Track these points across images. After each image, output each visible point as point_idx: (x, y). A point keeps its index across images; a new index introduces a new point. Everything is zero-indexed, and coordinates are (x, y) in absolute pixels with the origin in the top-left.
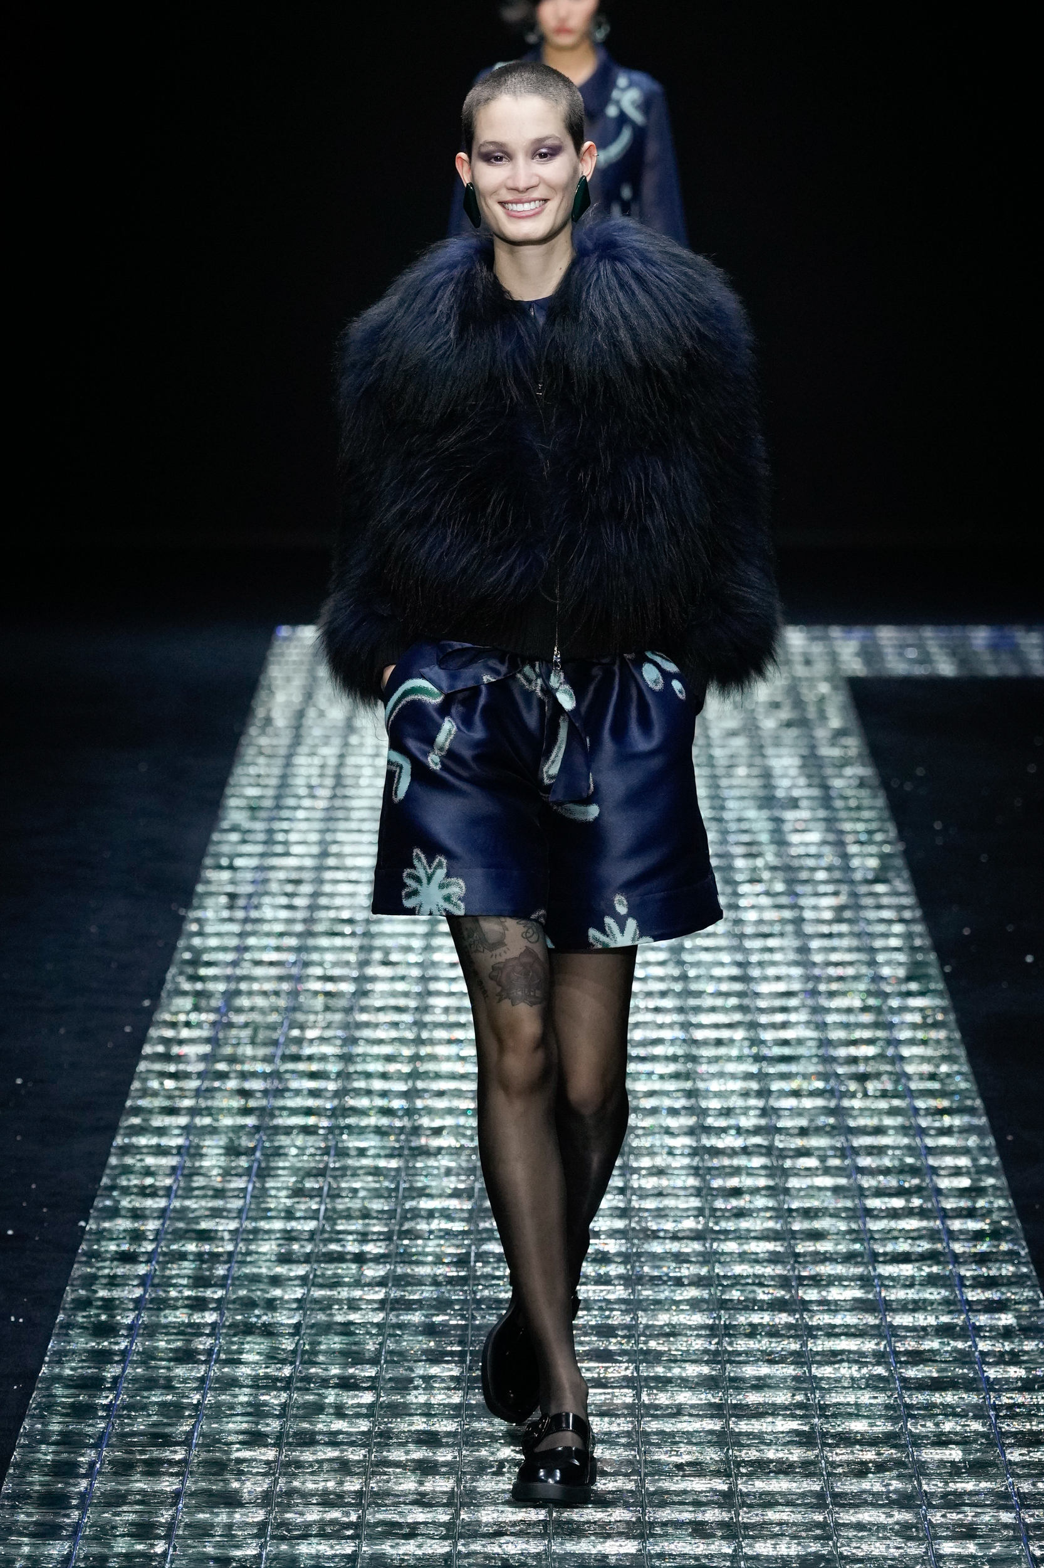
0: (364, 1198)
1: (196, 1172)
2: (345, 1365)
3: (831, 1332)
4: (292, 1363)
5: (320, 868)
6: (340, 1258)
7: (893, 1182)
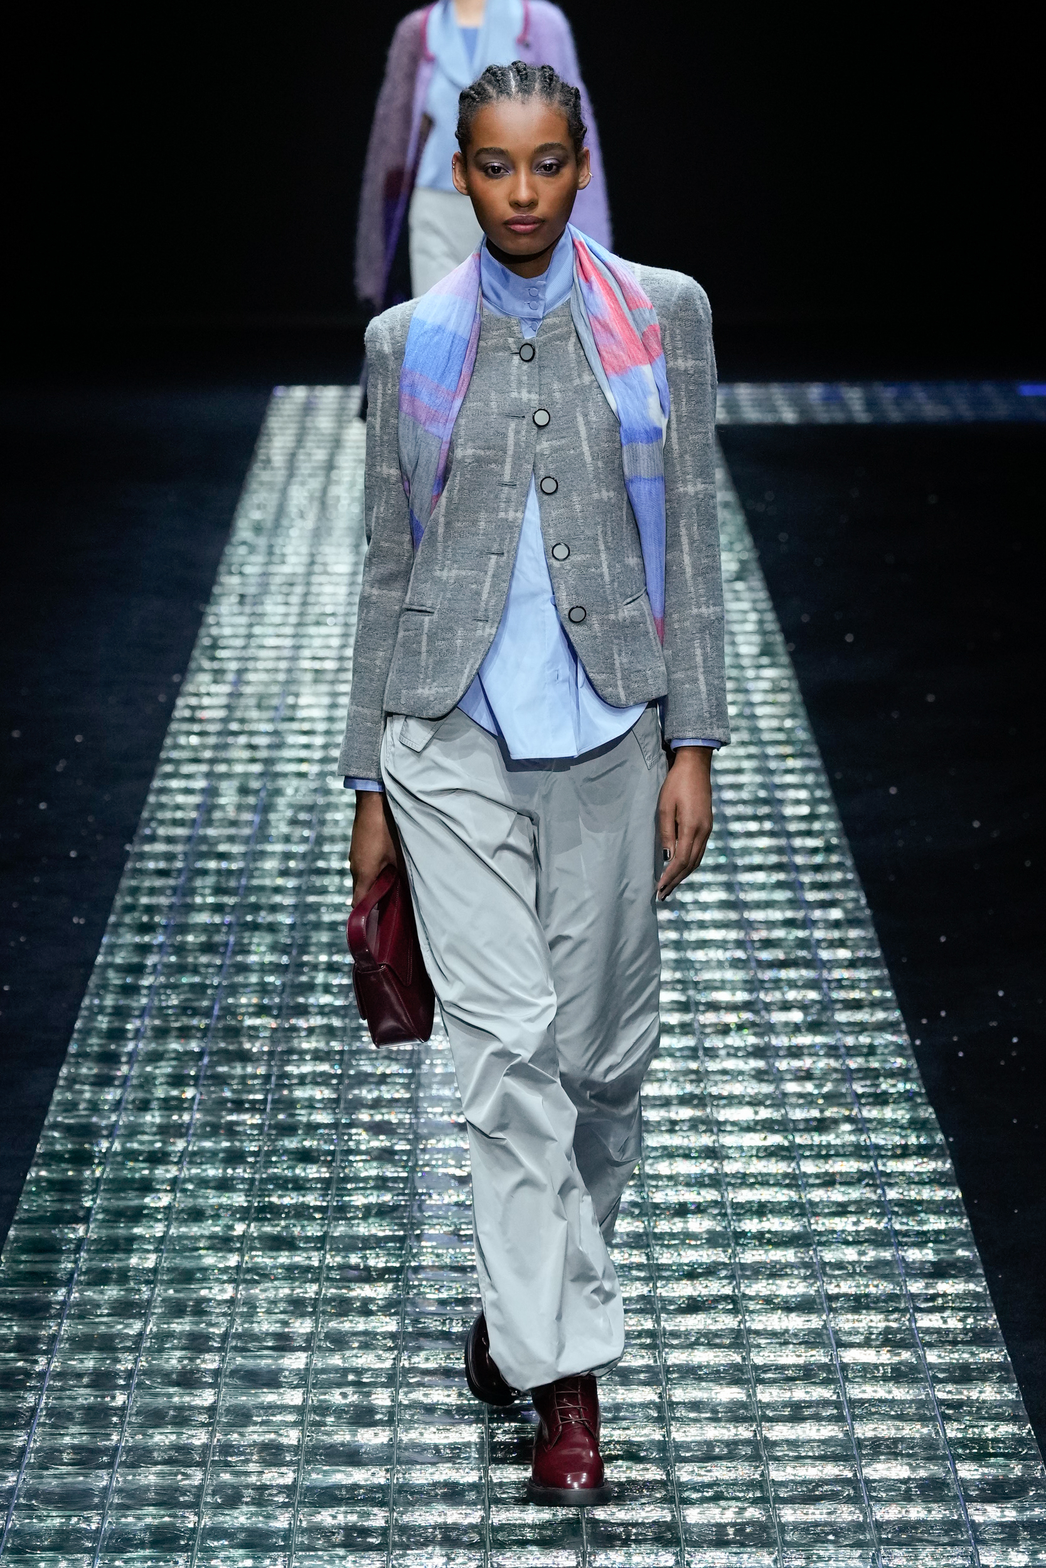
1: (215, 808)
3: (702, 925)
5: (309, 574)
6: (326, 872)
7: (749, 810)
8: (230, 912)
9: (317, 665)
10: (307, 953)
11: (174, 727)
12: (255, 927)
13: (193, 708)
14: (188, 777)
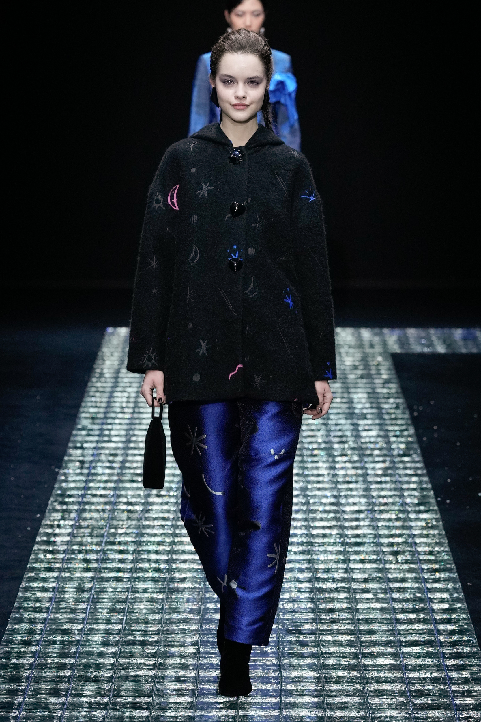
0: (146, 613)
1: (62, 600)
2: (135, 697)
3: (378, 681)
4: (108, 696)
5: (126, 448)
6: (133, 643)
7: (410, 606)
8: (69, 669)
9: (130, 508)
10: (119, 696)
11: (36, 547)
12: (87, 679)
13: (48, 535)
14: (45, 580)
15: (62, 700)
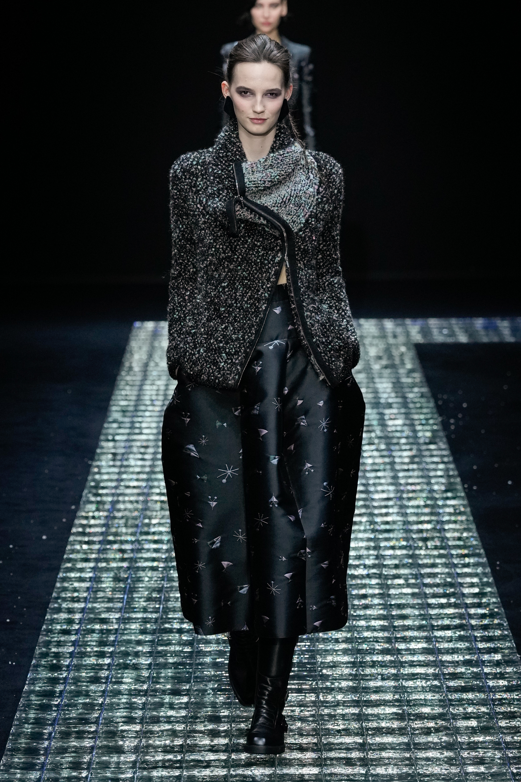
1: (99, 590)
2: (174, 684)
3: (412, 664)
4: (148, 683)
6: (170, 631)
7: (441, 590)
8: (109, 657)
10: (159, 683)
11: (72, 538)
12: (126, 667)
13: (83, 526)
14: (81, 570)
15: (103, 687)
